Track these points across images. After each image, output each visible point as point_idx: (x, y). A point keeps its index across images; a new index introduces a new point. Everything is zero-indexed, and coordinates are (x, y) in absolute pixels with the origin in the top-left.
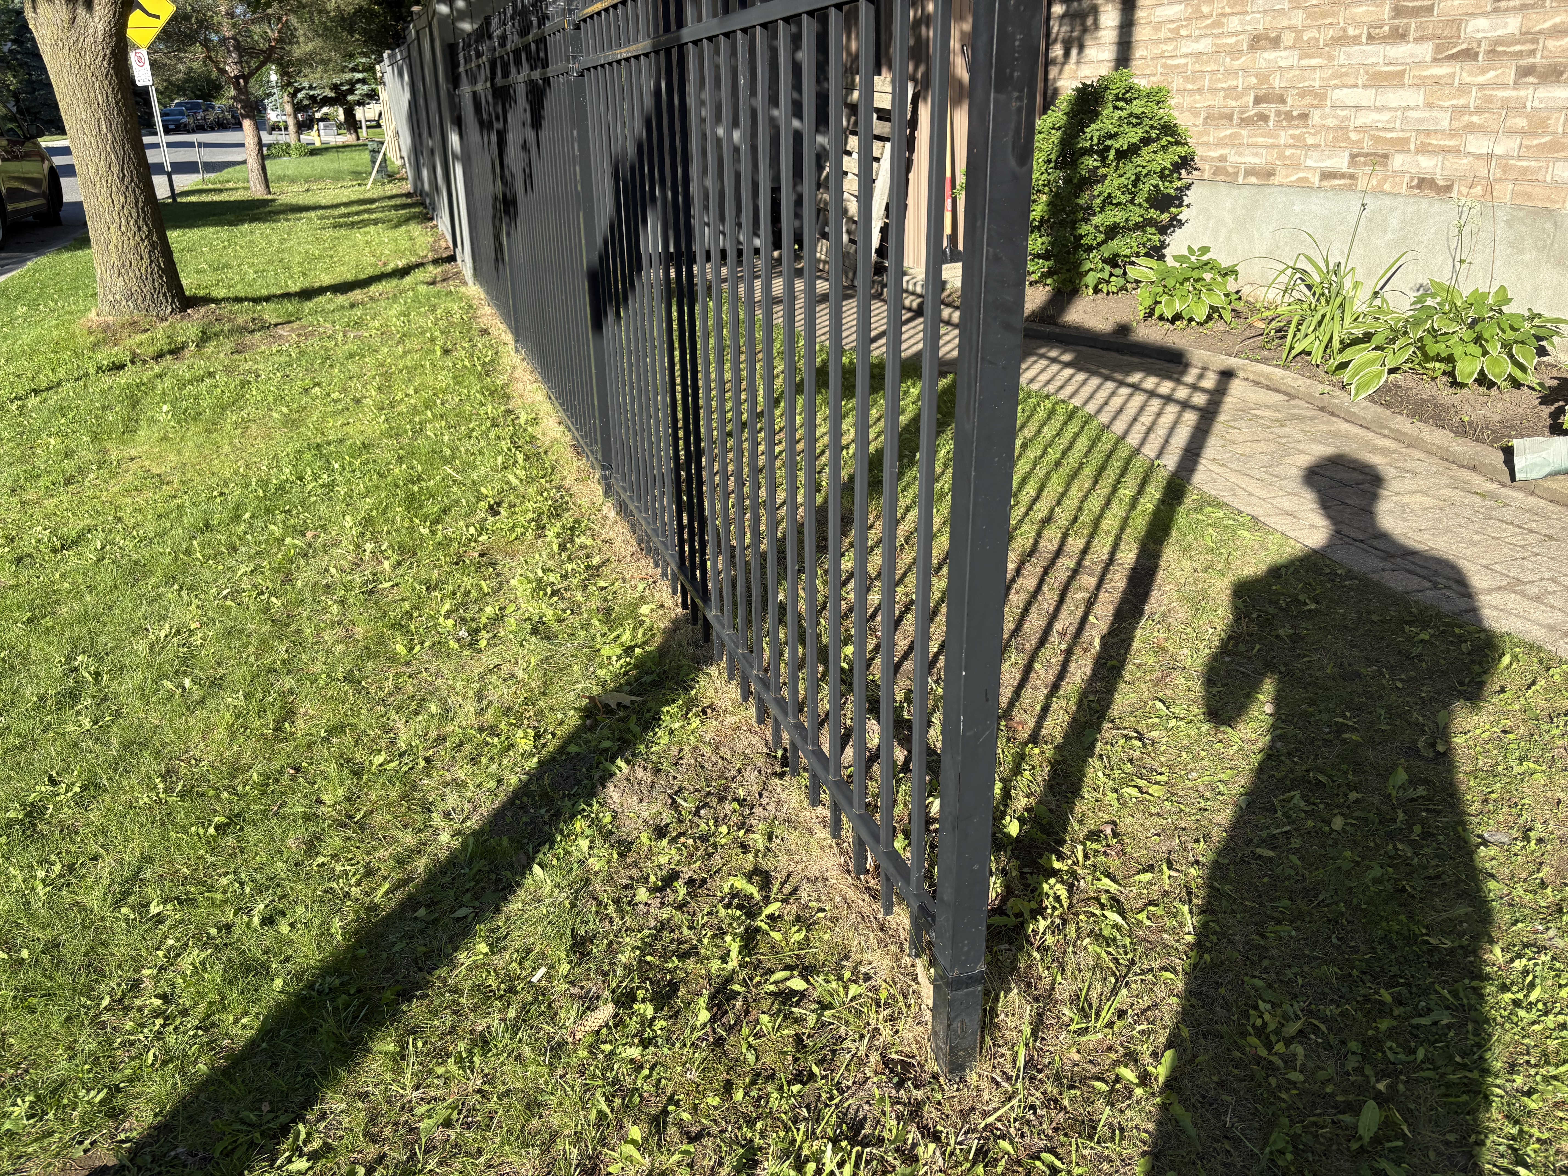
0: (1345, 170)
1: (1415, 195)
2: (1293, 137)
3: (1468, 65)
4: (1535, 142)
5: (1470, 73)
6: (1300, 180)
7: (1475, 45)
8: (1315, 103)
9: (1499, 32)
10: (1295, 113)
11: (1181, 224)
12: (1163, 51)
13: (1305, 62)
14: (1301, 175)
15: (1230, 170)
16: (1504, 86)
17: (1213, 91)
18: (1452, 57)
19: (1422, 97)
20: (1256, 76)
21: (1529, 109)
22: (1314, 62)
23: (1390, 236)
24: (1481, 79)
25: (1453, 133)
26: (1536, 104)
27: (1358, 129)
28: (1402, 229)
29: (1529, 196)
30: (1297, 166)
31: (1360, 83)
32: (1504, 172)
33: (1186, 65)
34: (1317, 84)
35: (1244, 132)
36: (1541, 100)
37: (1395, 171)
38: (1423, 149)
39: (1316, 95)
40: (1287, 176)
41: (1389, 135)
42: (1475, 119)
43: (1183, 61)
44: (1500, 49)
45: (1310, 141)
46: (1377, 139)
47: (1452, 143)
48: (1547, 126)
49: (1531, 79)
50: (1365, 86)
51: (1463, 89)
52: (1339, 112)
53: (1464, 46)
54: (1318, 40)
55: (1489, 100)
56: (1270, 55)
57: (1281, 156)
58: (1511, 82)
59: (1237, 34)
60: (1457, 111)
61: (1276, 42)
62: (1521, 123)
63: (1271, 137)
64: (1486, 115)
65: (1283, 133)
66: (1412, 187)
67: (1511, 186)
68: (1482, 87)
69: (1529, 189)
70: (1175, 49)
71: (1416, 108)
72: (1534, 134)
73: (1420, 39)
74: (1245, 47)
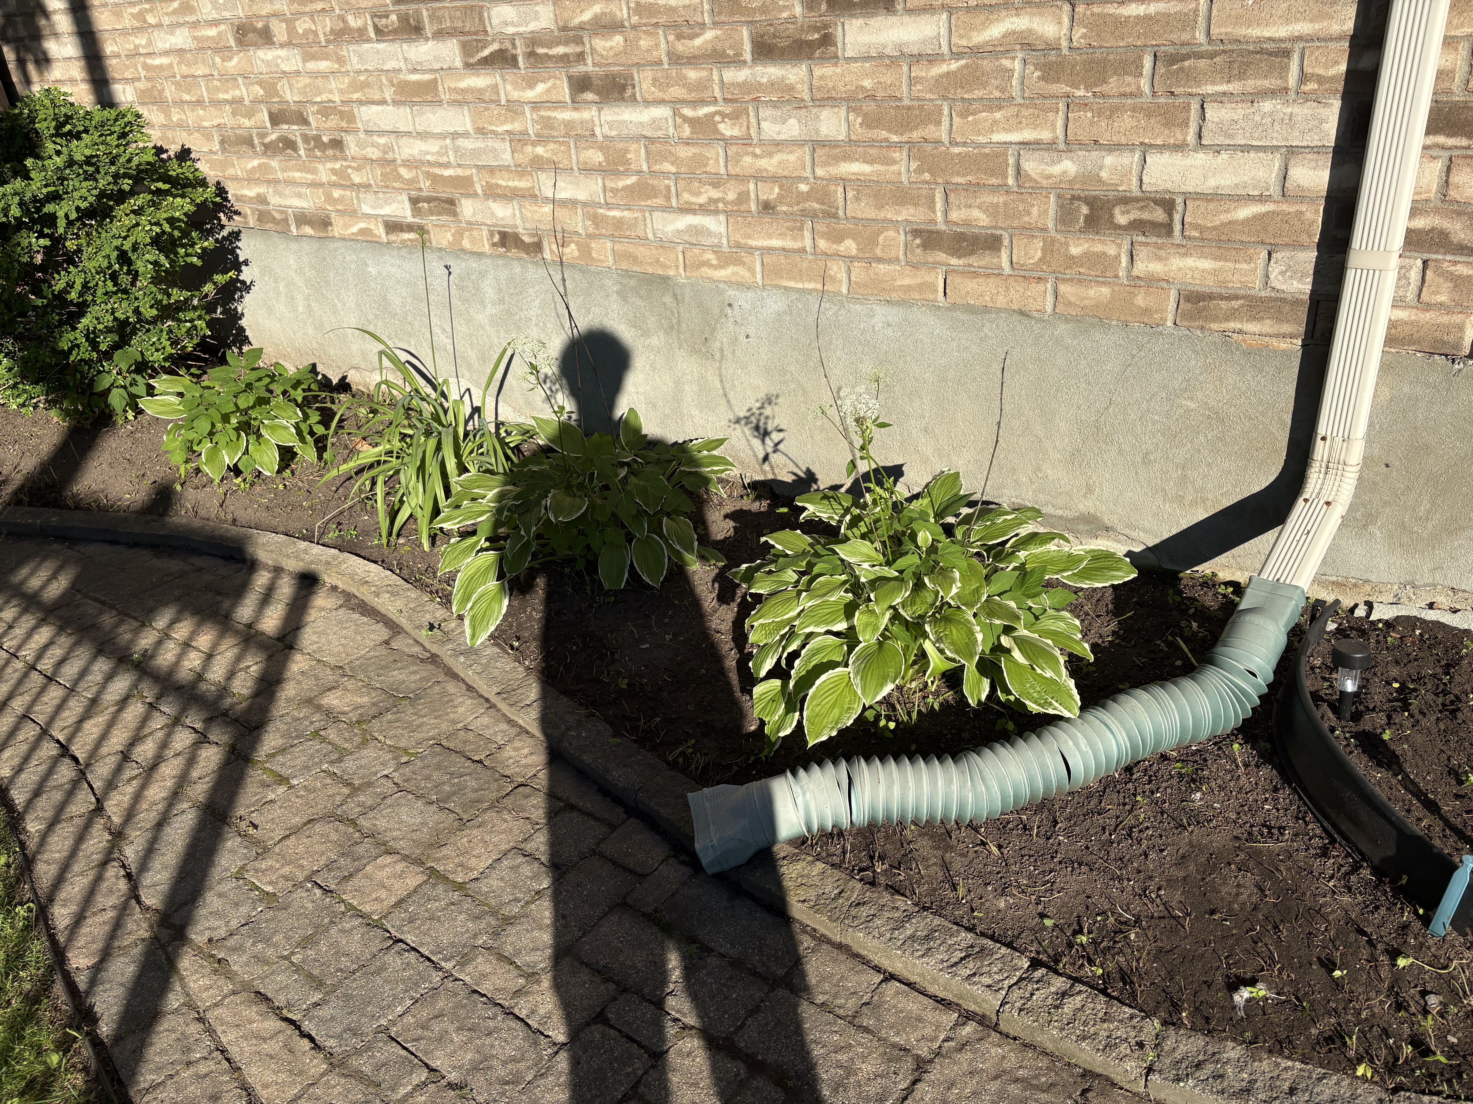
0: (410, 219)
1: (500, 256)
2: (334, 171)
3: (510, 74)
4: (621, 184)
5: (516, 85)
6: (362, 231)
7: (508, 45)
8: (344, 124)
9: (532, 26)
10: (325, 139)
11: (247, 287)
12: (137, 47)
13: (311, 66)
14: (362, 225)
15: (278, 216)
16: (559, 104)
17: (217, 103)
18: (486, 62)
19: (468, 120)
20: (260, 83)
21: (600, 138)
22: (323, 65)
23: (490, 310)
24: (531, 94)
25: (520, 171)
26: (606, 130)
27: (408, 163)
28: (501, 301)
29: (635, 260)
30: (353, 213)
31: (388, 98)
32: (597, 226)
33: (171, 66)
34: (337, 98)
35: (274, 163)
36: (611, 125)
37: (469, 223)
38: (492, 193)
39: (342, 115)
40: (346, 226)
41: (447, 173)
42: (540, 150)
43: (165, 60)
44: (541, 51)
45: (357, 179)
46: (435, 179)
47: (522, 184)
48: (628, 162)
49: (590, 96)
50: (395, 103)
51: (513, 108)
52: (376, 138)
53: (495, 46)
54: (315, 33)
55: (548, 123)
56: (265, 55)
57: (329, 199)
58: (568, 99)
59: (215, 23)
60: (518, 140)
61: (266, 37)
62: (596, 157)
63: (308, 171)
64: (552, 146)
65: (320, 167)
66: (494, 245)
67: (609, 244)
68: (536, 105)
69: (632, 249)
70: (150, 43)
71: (465, 135)
72: (616, 174)
73: (440, 34)
74: (232, 43)
